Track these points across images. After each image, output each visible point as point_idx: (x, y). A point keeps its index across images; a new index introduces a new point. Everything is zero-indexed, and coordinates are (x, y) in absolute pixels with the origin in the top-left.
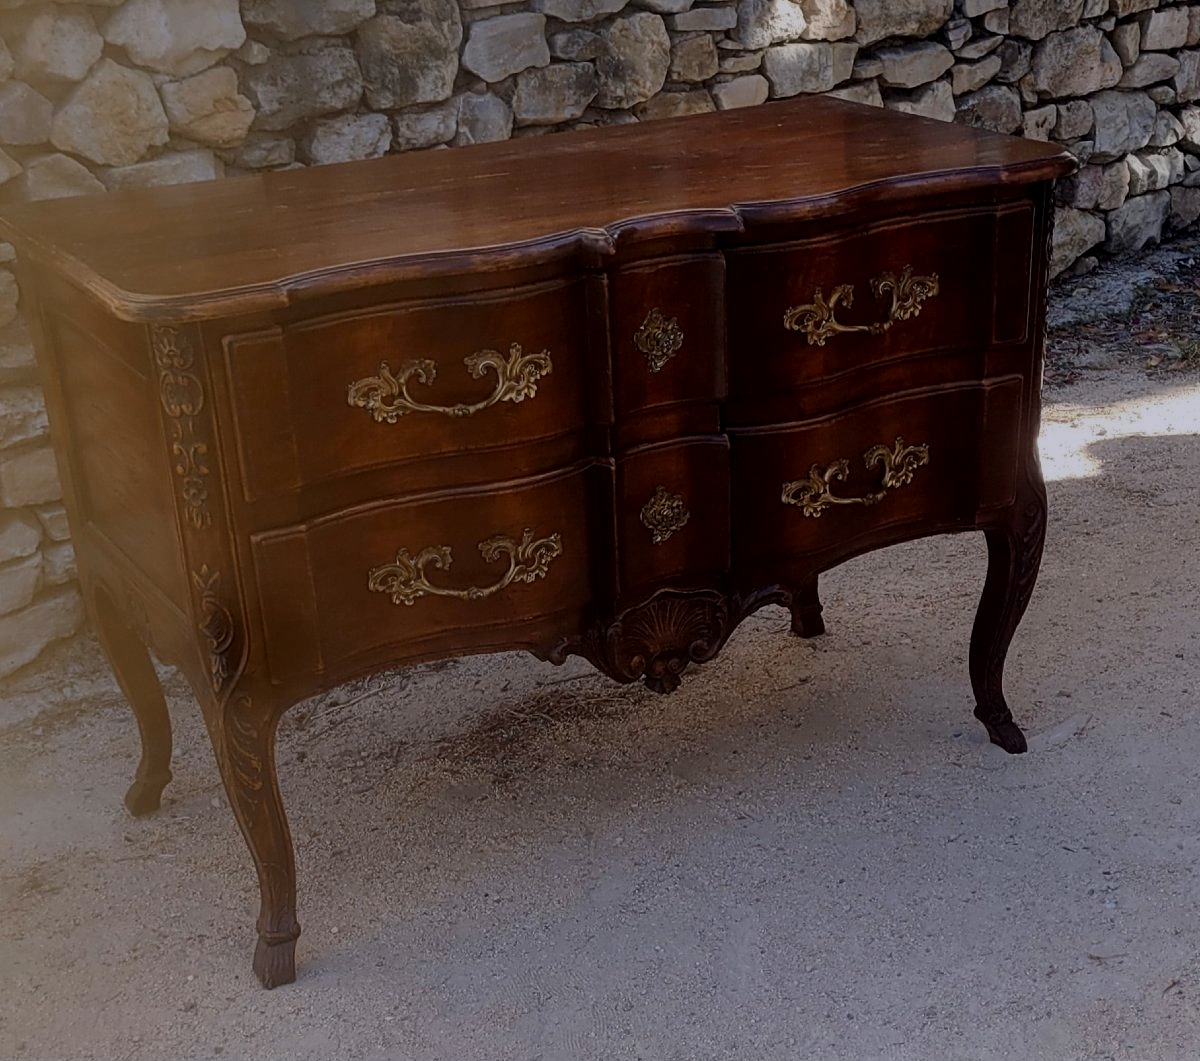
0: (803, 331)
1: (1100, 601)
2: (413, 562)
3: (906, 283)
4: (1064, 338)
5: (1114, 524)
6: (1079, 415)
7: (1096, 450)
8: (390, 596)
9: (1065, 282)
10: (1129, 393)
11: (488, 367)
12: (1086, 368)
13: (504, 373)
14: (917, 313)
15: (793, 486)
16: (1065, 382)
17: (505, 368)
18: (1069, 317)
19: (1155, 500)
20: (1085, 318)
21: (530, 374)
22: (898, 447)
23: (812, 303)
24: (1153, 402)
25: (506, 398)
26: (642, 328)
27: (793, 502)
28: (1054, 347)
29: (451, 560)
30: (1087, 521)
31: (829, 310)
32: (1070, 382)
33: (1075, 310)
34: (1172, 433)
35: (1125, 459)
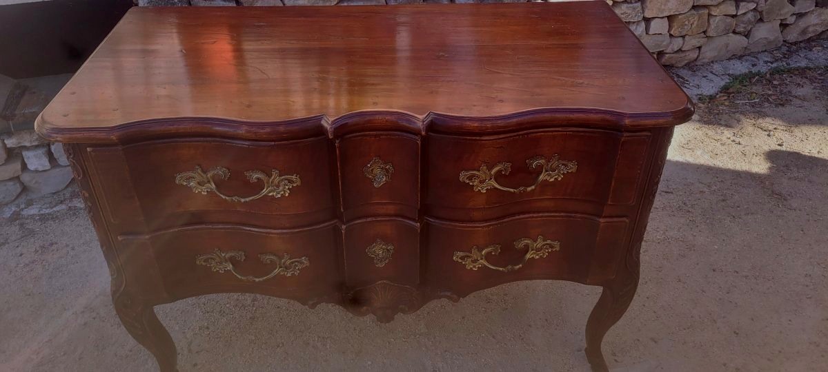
0: (471, 184)
1: (714, 270)
2: (223, 255)
3: (554, 163)
4: (795, 75)
5: (752, 214)
6: (775, 129)
7: (772, 156)
8: (210, 267)
9: (813, 41)
10: (810, 120)
11: (258, 179)
12: (796, 97)
13: (268, 183)
14: (560, 179)
15: (461, 254)
16: (781, 104)
17: (269, 180)
18: (803, 64)
19: (785, 202)
20: (811, 65)
21: (285, 185)
22: (539, 240)
23: (479, 171)
24: (820, 130)
25: (270, 194)
26: (369, 165)
27: (460, 261)
28: (787, 80)
29: (244, 258)
30: (738, 207)
31: (491, 175)
32: (782, 105)
33: (809, 59)
34: (820, 156)
35: (783, 167)
